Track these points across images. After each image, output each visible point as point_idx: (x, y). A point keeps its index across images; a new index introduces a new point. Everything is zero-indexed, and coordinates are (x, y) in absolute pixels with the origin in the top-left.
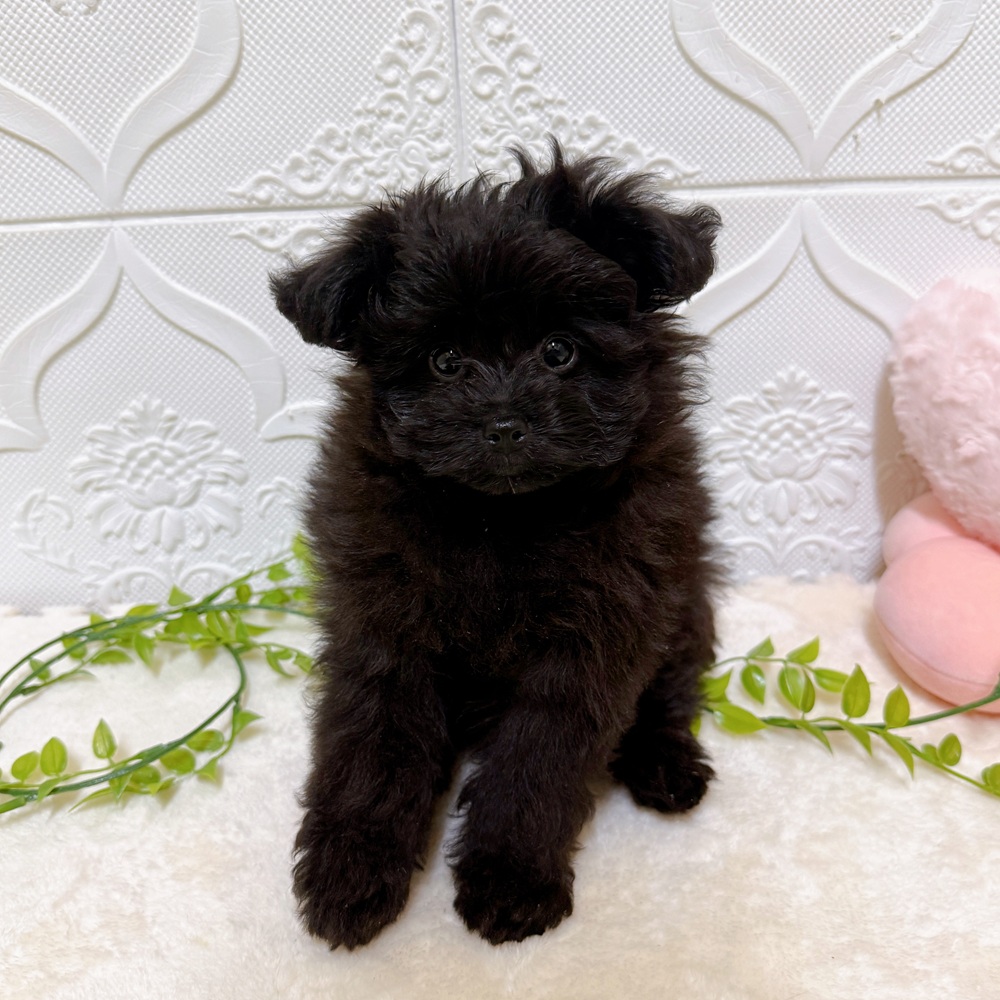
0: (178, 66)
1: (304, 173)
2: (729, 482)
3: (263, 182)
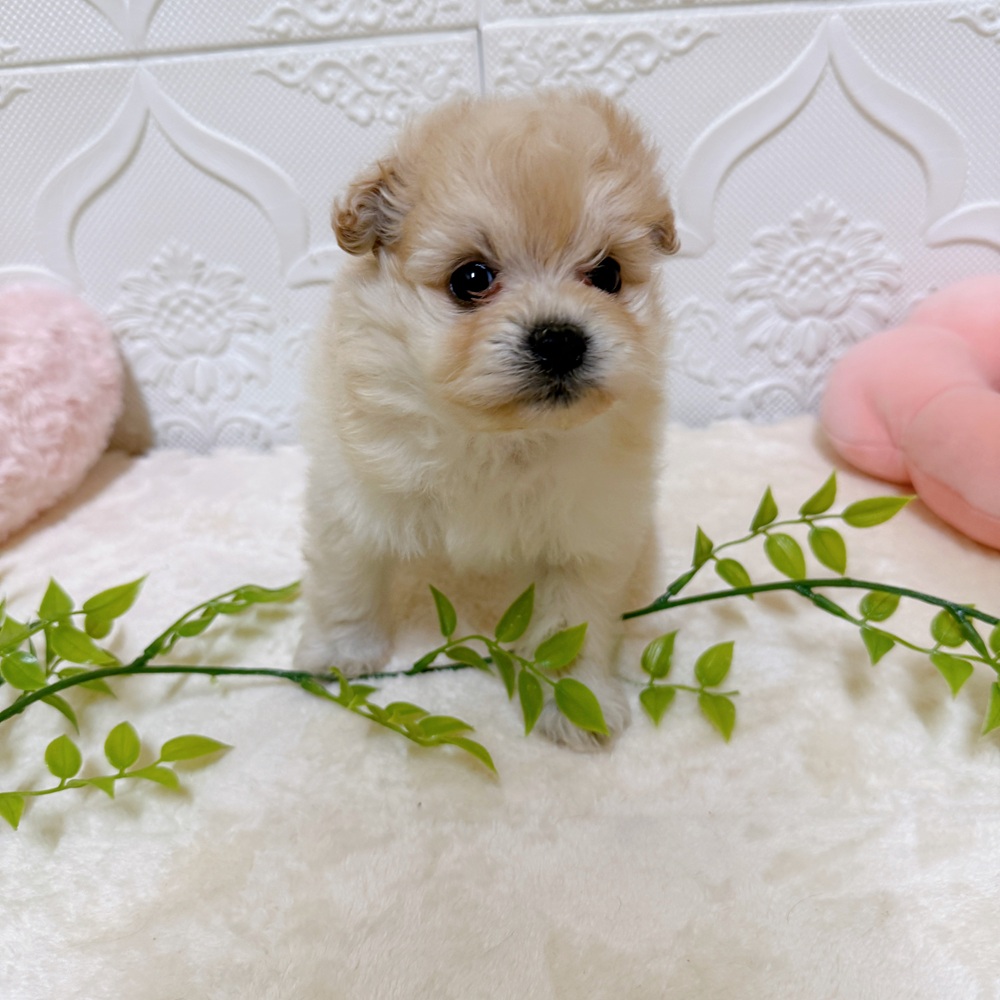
1: (321, 3)
2: (756, 319)
3: (281, 14)
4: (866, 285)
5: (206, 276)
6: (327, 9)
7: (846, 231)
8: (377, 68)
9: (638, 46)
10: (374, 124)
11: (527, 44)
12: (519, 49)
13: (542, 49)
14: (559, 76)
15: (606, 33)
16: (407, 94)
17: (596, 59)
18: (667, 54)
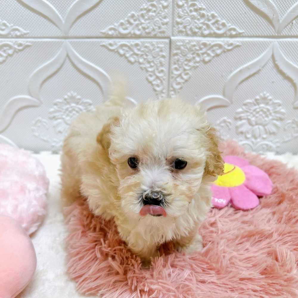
1: (124, 27)
2: (242, 125)
3: (111, 29)
4: (275, 118)
5: (81, 102)
6: (126, 29)
7: (271, 103)
8: (139, 48)
9: (217, 48)
10: (136, 63)
11: (184, 44)
12: (182, 45)
13: (188, 46)
14: (193, 54)
15: (208, 43)
16: (147, 55)
17: (204, 50)
18: (226, 50)
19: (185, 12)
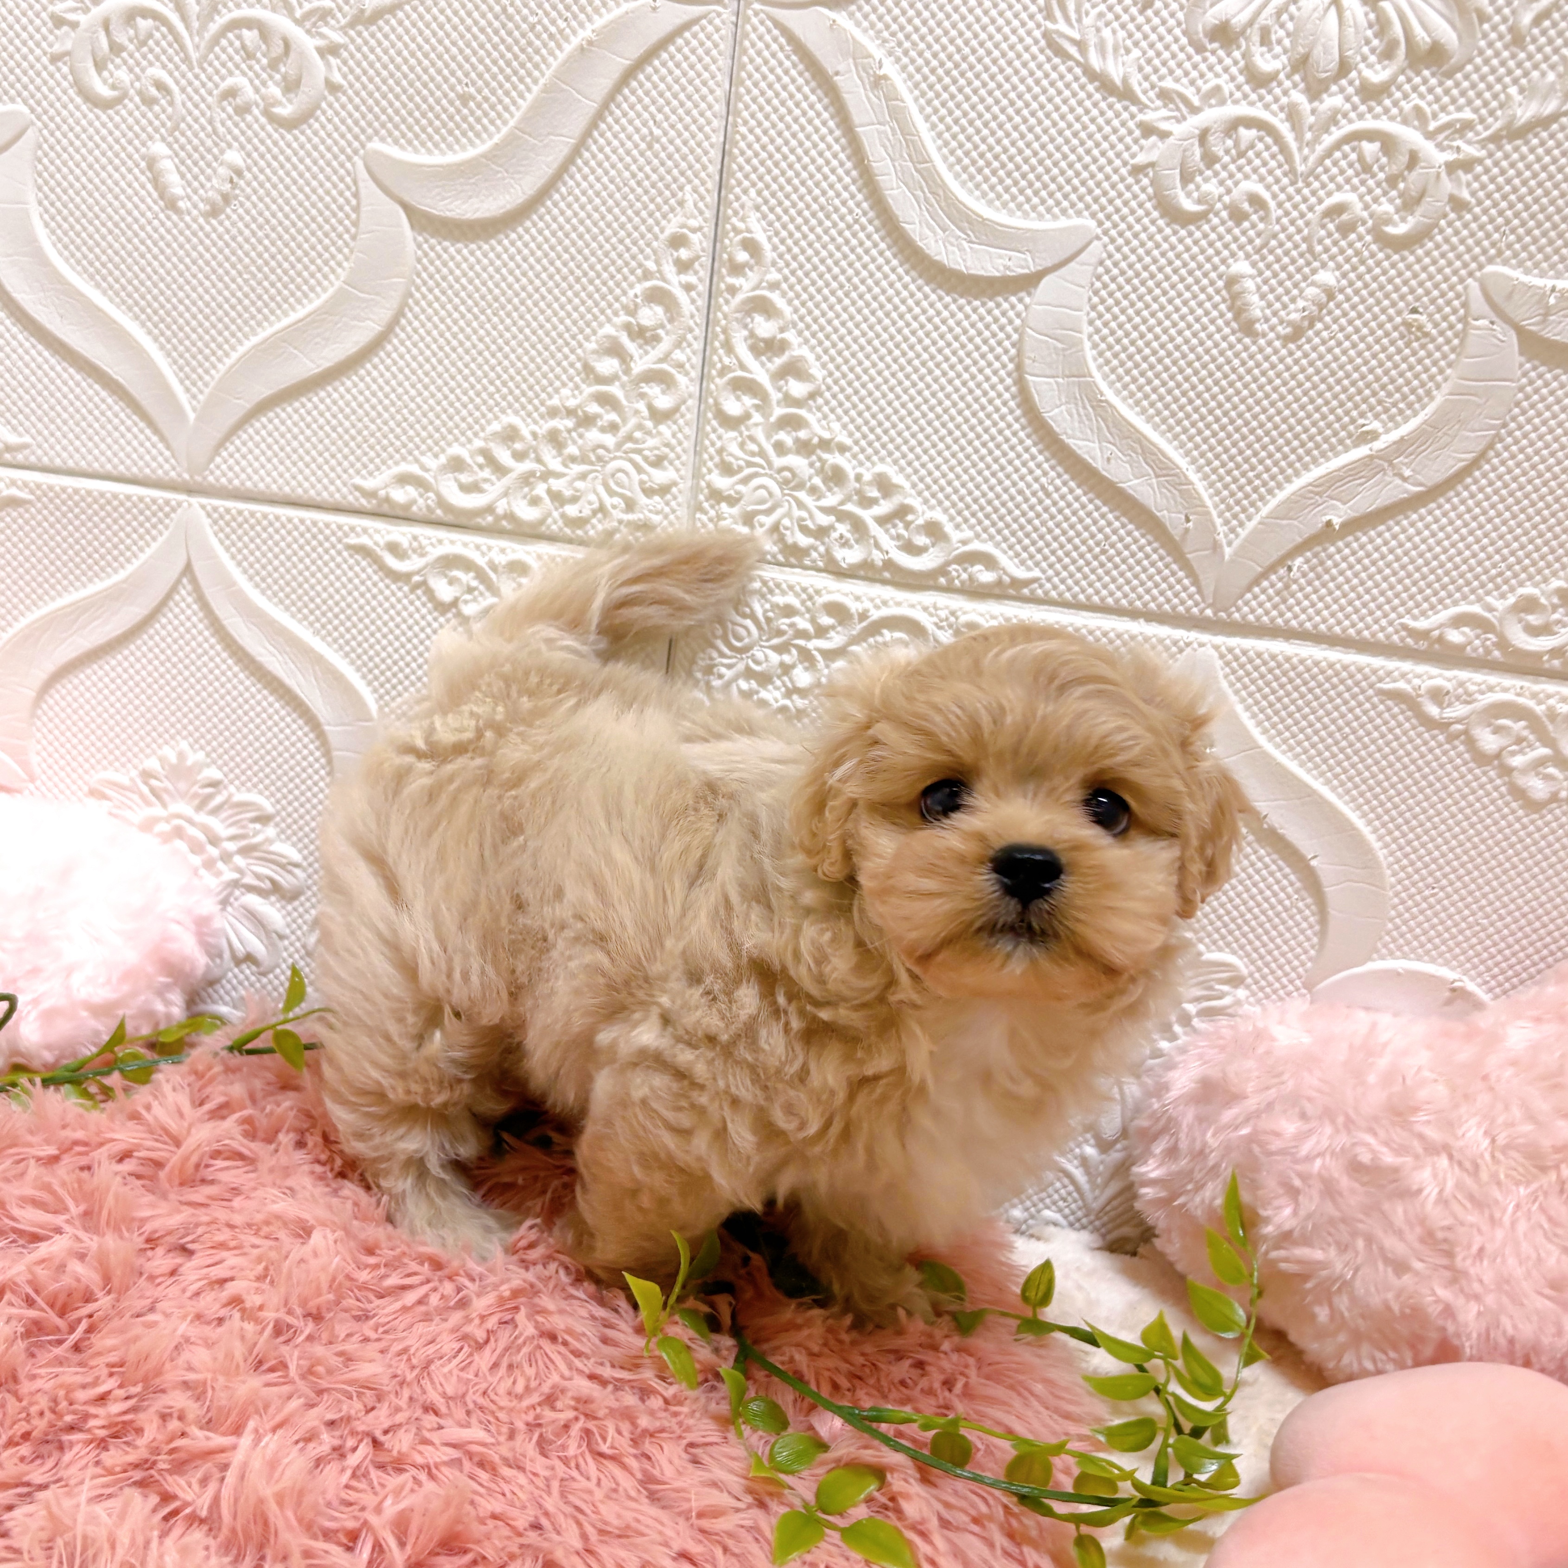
0: (317, 303)
1: (465, 478)
3: (404, 480)
6: (473, 488)
9: (901, 635)
14: (781, 649)
15: (855, 606)
17: (835, 639)
19: (754, 447)
